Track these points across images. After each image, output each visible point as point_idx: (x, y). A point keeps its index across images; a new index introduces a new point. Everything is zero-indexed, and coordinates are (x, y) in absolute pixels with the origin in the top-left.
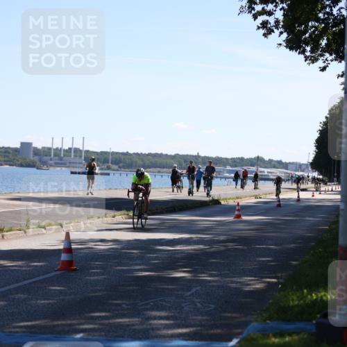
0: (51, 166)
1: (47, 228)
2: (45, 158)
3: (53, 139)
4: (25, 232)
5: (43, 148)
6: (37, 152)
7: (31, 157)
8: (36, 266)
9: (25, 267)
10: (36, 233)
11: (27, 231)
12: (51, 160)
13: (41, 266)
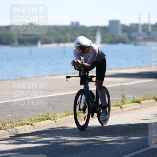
0: (140, 41)
1: (142, 102)
2: (133, 34)
3: (140, 15)
4: (121, 108)
5: (131, 24)
6: (125, 29)
7: (120, 34)
8: (135, 140)
9: (124, 141)
10: (132, 108)
11: (122, 106)
12: (140, 35)
13: (140, 140)
